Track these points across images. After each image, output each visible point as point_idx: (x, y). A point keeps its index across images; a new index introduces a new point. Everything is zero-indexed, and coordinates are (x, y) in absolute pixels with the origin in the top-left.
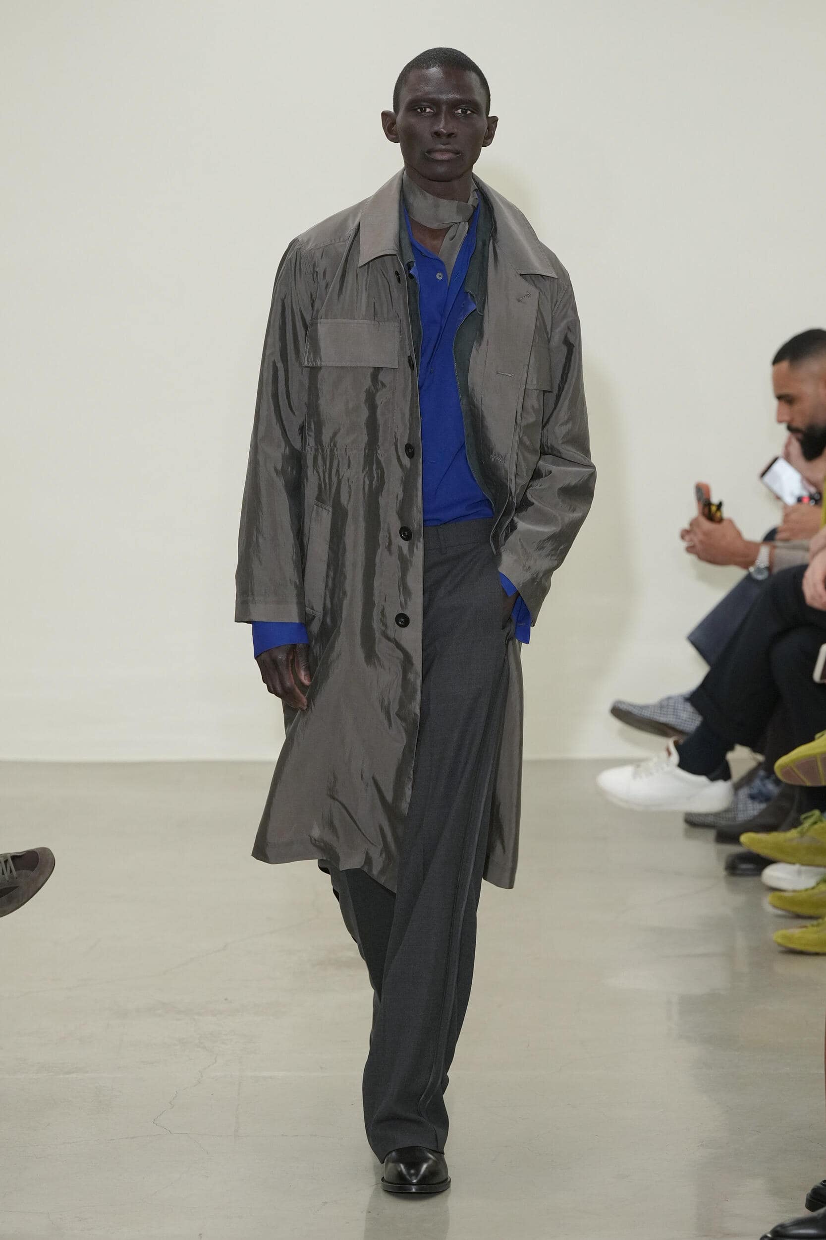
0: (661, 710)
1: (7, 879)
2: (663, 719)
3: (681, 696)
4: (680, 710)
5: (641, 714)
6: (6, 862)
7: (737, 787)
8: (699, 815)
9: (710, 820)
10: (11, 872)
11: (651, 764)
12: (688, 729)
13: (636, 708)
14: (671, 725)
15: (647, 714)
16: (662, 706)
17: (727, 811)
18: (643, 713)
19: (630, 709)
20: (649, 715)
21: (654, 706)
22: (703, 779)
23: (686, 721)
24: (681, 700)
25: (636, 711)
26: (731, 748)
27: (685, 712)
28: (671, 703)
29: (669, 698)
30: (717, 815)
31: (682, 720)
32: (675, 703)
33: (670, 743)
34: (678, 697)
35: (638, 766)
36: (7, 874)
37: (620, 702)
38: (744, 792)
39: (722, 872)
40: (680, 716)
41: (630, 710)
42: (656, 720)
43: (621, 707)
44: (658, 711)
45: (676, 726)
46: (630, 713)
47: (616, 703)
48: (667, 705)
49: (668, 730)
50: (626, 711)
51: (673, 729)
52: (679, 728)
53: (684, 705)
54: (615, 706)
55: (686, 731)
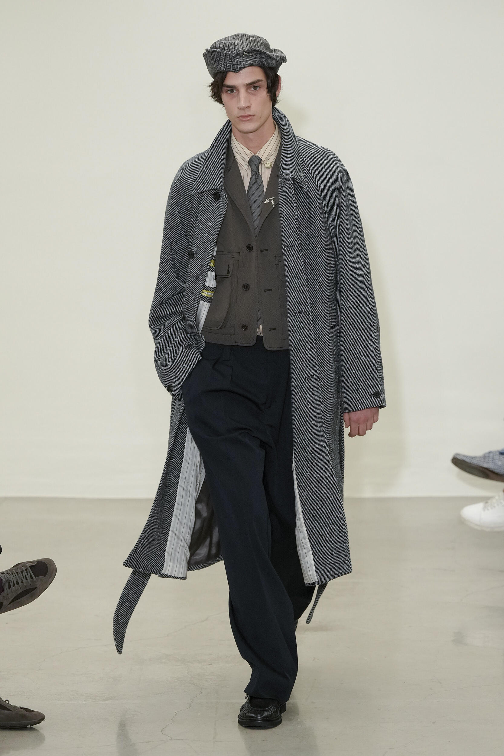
0: (484, 460)
1: (30, 582)
2: (485, 465)
3: (498, 451)
4: (497, 460)
5: (471, 462)
6: (26, 570)
10: (32, 578)
11: (494, 500)
12: (502, 472)
13: (468, 458)
14: (491, 469)
15: (475, 462)
16: (485, 457)
18: (472, 461)
20: (476, 463)
21: (480, 457)
23: (500, 466)
24: (498, 453)
25: (467, 460)
27: (500, 461)
28: (491, 455)
29: (490, 452)
31: (498, 466)
32: (493, 455)
34: (496, 451)
35: (487, 502)
36: (29, 578)
37: (459, 455)
40: (496, 463)
41: (464, 459)
42: (481, 466)
43: (459, 457)
44: (482, 460)
45: (494, 470)
46: (464, 461)
47: (455, 455)
48: (489, 456)
49: (488, 472)
50: (461, 460)
51: (492, 472)
52: (497, 471)
53: (499, 456)
54: (455, 457)
55: (501, 473)
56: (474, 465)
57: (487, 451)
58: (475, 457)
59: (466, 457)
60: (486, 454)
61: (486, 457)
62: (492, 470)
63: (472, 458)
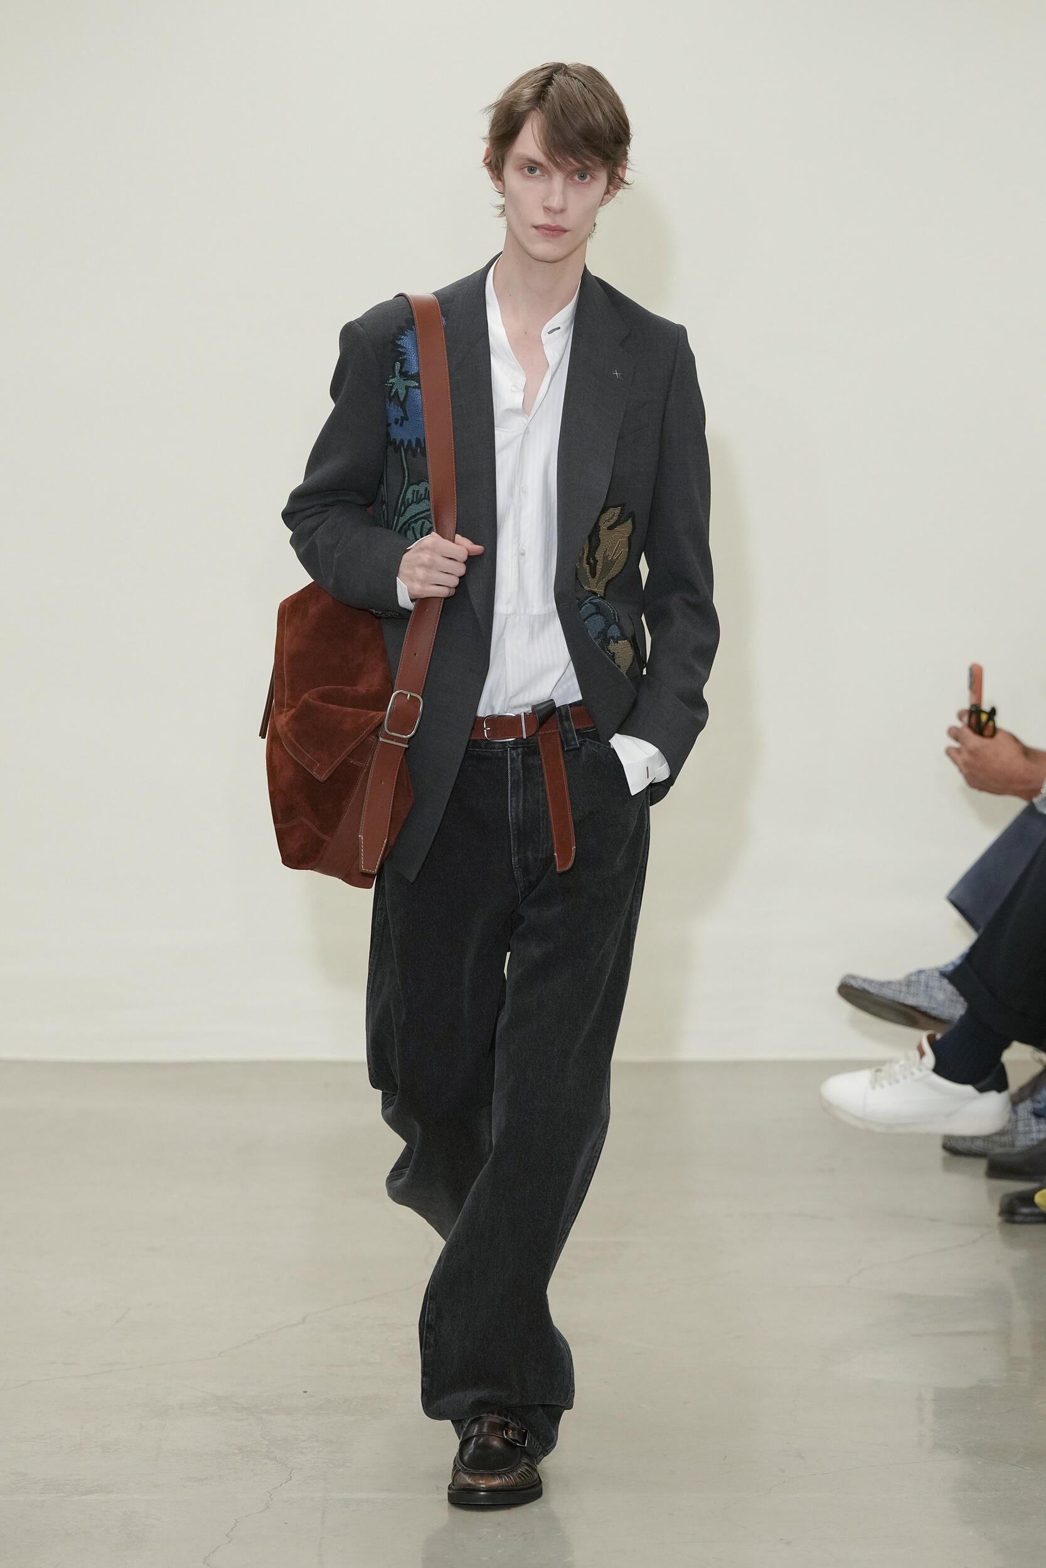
0: (907, 989)
2: (911, 1001)
3: (937, 969)
4: (936, 989)
5: (879, 993)
7: (1015, 1101)
8: (963, 1138)
9: (979, 1145)
11: (896, 1068)
12: (947, 1014)
13: (873, 984)
15: (888, 993)
16: (909, 982)
17: (1001, 1133)
19: (866, 986)
20: (890, 994)
21: (899, 983)
22: (969, 1089)
24: (937, 974)
25: (871, 989)
26: (1007, 1045)
27: (942, 992)
28: (923, 977)
29: (920, 972)
30: (987, 1138)
32: (928, 979)
33: (922, 1036)
34: (932, 970)
35: (878, 1070)
37: (853, 977)
38: (1025, 1107)
39: (995, 1219)
42: (901, 1001)
43: (853, 983)
44: (904, 989)
45: (929, 1011)
46: (865, 991)
47: (845, 978)
48: (918, 981)
49: (918, 1016)
50: (859, 988)
51: (925, 1014)
52: (934, 1013)
53: (941, 981)
54: (845, 982)
55: (943, 1017)
56: (886, 999)
57: (913, 969)
58: (889, 983)
59: (871, 982)
60: (911, 975)
61: (912, 982)
62: (924, 1010)
63: (882, 984)
